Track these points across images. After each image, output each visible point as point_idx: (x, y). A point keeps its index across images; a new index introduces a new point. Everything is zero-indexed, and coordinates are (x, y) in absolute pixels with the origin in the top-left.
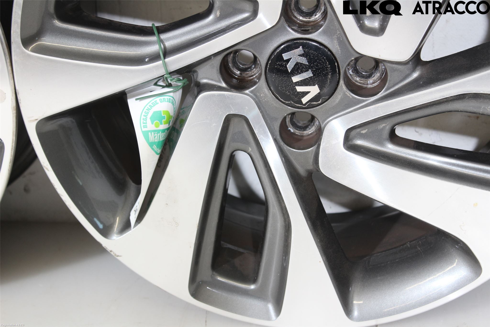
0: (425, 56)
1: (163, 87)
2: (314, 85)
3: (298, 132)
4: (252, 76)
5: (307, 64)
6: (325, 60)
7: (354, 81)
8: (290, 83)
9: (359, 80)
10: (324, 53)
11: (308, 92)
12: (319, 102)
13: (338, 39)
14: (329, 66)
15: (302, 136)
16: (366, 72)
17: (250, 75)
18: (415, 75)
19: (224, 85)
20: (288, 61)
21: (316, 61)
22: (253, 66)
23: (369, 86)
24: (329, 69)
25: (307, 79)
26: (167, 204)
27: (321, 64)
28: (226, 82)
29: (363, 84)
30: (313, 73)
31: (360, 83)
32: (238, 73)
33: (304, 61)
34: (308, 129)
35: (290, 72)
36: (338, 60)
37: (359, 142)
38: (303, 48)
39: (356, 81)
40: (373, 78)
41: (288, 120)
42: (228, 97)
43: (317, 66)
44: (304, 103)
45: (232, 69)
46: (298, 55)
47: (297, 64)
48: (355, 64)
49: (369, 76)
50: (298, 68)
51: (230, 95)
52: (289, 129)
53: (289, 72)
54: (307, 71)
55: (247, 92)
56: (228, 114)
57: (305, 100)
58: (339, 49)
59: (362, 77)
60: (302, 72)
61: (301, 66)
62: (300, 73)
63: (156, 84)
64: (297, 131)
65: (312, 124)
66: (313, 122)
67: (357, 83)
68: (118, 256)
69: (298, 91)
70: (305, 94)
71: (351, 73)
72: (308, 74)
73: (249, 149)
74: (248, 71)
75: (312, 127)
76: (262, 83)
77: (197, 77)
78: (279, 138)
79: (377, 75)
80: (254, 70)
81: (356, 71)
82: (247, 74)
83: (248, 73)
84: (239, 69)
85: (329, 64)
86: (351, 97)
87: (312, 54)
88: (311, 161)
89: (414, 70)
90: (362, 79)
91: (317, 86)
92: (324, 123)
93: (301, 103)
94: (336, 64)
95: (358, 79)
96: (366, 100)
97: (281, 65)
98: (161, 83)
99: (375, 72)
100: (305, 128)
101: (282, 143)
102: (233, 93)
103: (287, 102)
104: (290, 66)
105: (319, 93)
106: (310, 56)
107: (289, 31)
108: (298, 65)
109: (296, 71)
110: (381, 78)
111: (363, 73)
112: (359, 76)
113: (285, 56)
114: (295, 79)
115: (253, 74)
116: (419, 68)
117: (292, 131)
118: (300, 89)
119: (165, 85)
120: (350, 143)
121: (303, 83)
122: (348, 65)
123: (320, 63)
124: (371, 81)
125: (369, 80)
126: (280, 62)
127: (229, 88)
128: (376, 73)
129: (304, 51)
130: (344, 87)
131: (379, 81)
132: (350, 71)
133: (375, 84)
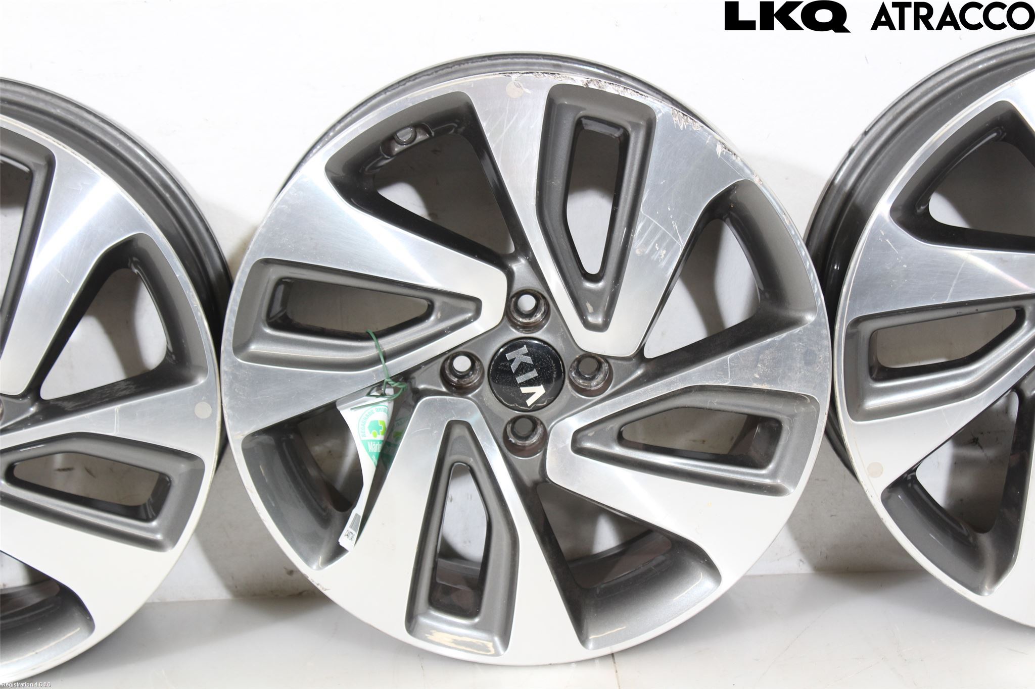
0: (649, 354)
1: (377, 396)
2: (539, 385)
3: (520, 443)
4: (470, 383)
5: (532, 363)
6: (549, 359)
7: (577, 384)
8: (514, 384)
9: (583, 382)
10: (549, 352)
11: (533, 394)
12: (545, 404)
13: (562, 337)
14: (554, 365)
15: (524, 447)
16: (588, 375)
17: (468, 382)
18: (639, 372)
19: (444, 389)
20: (512, 361)
21: (540, 360)
22: (471, 373)
23: (593, 388)
24: (554, 368)
25: (532, 379)
26: (383, 524)
27: (546, 363)
28: (446, 387)
29: (587, 386)
30: (538, 373)
31: (583, 385)
32: (455, 380)
33: (529, 360)
34: (529, 439)
35: (515, 372)
36: (563, 358)
37: (588, 445)
38: (527, 347)
39: (579, 384)
40: (597, 380)
41: (509, 429)
42: (450, 402)
43: (542, 365)
44: (529, 405)
45: (449, 376)
46: (523, 355)
47: (522, 363)
48: (578, 366)
49: (593, 378)
50: (523, 368)
51: (452, 399)
52: (510, 439)
53: (513, 372)
54: (532, 370)
55: (470, 396)
56: (450, 420)
57: (530, 402)
58: (563, 347)
59: (586, 379)
60: (527, 372)
61: (525, 365)
62: (525, 373)
63: (369, 394)
64: (518, 441)
65: (535, 433)
66: (536, 430)
67: (580, 386)
68: (326, 590)
69: (523, 392)
70: (530, 395)
71: (574, 375)
72: (533, 374)
73: (471, 460)
74: (466, 378)
75: (534, 437)
76: (485, 385)
77: (415, 383)
78: (502, 444)
79: (600, 377)
80: (473, 376)
81: (579, 374)
82: (465, 381)
83: (466, 379)
84: (456, 376)
85: (554, 363)
86: (577, 397)
87: (537, 352)
88: (537, 469)
89: (638, 368)
90: (586, 382)
91: (542, 386)
92: (551, 426)
93: (526, 405)
94: (561, 363)
95: (581, 381)
96: (592, 400)
97: (505, 366)
98: (374, 393)
99: (597, 374)
100: (527, 438)
101: (506, 451)
102: (455, 398)
103: (511, 405)
104: (514, 367)
105: (544, 394)
106: (534, 355)
107: (512, 331)
108: (522, 365)
109: (520, 371)
110: (604, 379)
111: (586, 376)
112: (582, 379)
113: (509, 356)
114: (520, 379)
115: (471, 381)
116: (643, 365)
117: (513, 441)
118: (524, 390)
119: (379, 395)
120: (578, 446)
121: (529, 383)
122: (571, 367)
123: (544, 362)
124: (594, 383)
125: (593, 382)
126: (503, 362)
127: (450, 393)
128: (600, 375)
129: (529, 350)
130: (570, 387)
131: (602, 383)
132: (573, 374)
133: (599, 386)
